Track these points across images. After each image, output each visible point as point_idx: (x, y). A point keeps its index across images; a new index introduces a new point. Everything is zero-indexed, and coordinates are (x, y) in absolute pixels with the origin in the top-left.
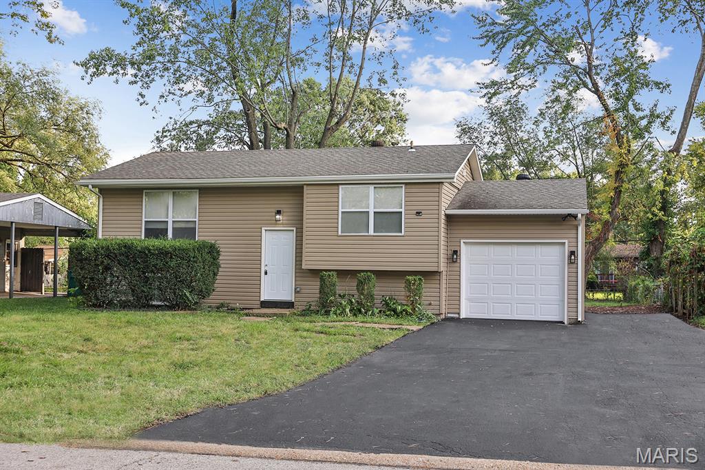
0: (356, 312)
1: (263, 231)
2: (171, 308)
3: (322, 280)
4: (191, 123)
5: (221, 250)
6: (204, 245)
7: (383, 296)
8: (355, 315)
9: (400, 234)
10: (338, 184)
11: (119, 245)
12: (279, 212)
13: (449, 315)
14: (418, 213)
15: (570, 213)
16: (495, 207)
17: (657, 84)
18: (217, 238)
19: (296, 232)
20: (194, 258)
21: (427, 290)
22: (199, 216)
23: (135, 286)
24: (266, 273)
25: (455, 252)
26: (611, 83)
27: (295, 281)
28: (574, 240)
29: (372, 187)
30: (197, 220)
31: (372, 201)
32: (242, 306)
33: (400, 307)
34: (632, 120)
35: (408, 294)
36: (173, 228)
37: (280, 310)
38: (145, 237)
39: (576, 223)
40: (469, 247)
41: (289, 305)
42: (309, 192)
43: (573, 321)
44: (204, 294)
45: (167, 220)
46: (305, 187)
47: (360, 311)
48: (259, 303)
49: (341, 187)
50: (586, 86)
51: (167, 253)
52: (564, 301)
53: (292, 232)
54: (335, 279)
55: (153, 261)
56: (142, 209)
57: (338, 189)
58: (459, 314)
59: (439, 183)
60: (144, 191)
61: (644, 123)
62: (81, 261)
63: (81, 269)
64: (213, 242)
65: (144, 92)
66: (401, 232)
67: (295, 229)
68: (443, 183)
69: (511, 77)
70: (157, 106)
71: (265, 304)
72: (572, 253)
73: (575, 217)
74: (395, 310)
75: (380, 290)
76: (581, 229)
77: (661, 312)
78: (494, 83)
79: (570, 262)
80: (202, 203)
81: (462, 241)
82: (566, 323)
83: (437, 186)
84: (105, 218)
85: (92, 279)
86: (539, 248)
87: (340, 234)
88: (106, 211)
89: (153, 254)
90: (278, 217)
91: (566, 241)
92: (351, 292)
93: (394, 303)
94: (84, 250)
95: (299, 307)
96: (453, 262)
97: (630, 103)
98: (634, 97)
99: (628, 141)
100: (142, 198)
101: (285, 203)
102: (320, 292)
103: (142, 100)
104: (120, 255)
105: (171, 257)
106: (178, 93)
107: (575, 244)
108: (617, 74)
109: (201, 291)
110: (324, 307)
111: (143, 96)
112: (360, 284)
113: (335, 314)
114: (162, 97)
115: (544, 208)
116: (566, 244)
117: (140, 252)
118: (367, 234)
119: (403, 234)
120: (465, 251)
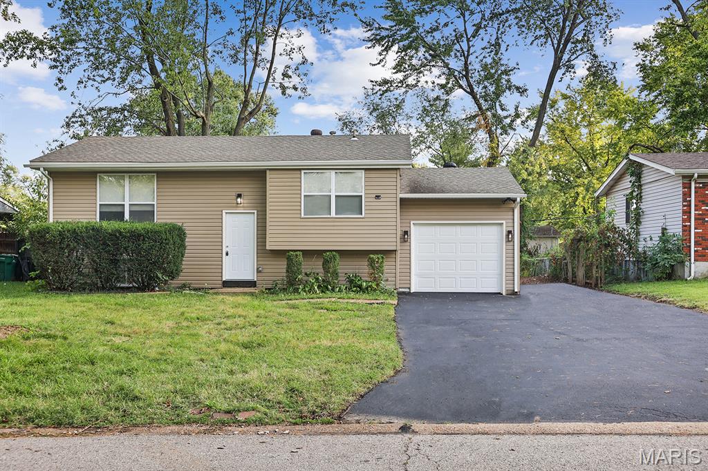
0: (324, 289)
1: (224, 214)
2: (142, 289)
3: (289, 259)
4: (101, 109)
5: (187, 232)
6: (174, 228)
7: (346, 274)
8: (322, 292)
9: (360, 216)
10: (300, 170)
11: (86, 227)
12: (239, 196)
13: (401, 290)
14: (378, 197)
15: (509, 197)
16: (443, 192)
17: (518, 88)
18: (183, 221)
19: (257, 215)
20: (166, 240)
21: (387, 266)
22: (157, 200)
23: (104, 269)
24: (227, 254)
25: (406, 233)
26: (481, 86)
27: (257, 261)
28: (511, 221)
29: (333, 172)
30: (155, 203)
31: (334, 185)
32: (210, 286)
33: (365, 284)
34: (499, 120)
35: (371, 271)
36: (130, 211)
37: (242, 289)
38: (100, 220)
39: (513, 205)
40: (418, 227)
41: (252, 284)
42: (272, 176)
43: (510, 292)
44: (173, 275)
45: (123, 203)
46: (268, 172)
47: (328, 289)
48: (220, 282)
49: (303, 172)
50: (461, 87)
51: (140, 235)
52: (501, 275)
53: (252, 215)
54: (301, 258)
55: (124, 243)
56: (96, 192)
57: (301, 174)
58: (409, 288)
59: (396, 169)
60: (98, 175)
61: (508, 121)
62: (43, 244)
63: (44, 252)
64: (180, 224)
65: (63, 76)
66: (362, 214)
67: (256, 212)
68: (399, 169)
69: (400, 76)
70: (76, 91)
71: (227, 284)
72: (509, 232)
73: (514, 200)
74: (360, 287)
75: (344, 268)
76: (517, 211)
77: (551, 282)
78: (385, 82)
79: (508, 241)
80: (160, 186)
81: (412, 222)
82: (504, 294)
83: (395, 172)
84: (56, 201)
85: (56, 262)
86: (480, 228)
87: (303, 216)
88: (56, 194)
89: (125, 237)
90: (239, 200)
91: (504, 222)
92: (317, 271)
93: (359, 280)
94: (48, 233)
95: (261, 286)
96: (405, 241)
97: (497, 104)
98: (501, 98)
99: (497, 137)
100: (96, 181)
101: (247, 188)
102: (287, 271)
103: (60, 86)
104: (88, 238)
105: (144, 240)
106: (98, 79)
107: (511, 225)
108: (486, 78)
109: (172, 273)
110: (291, 284)
111: (60, 80)
112: (326, 263)
113: (305, 291)
114: (80, 82)
115: (487, 193)
116: (504, 224)
117: (111, 235)
118: (329, 216)
119: (363, 216)
120: (414, 231)
